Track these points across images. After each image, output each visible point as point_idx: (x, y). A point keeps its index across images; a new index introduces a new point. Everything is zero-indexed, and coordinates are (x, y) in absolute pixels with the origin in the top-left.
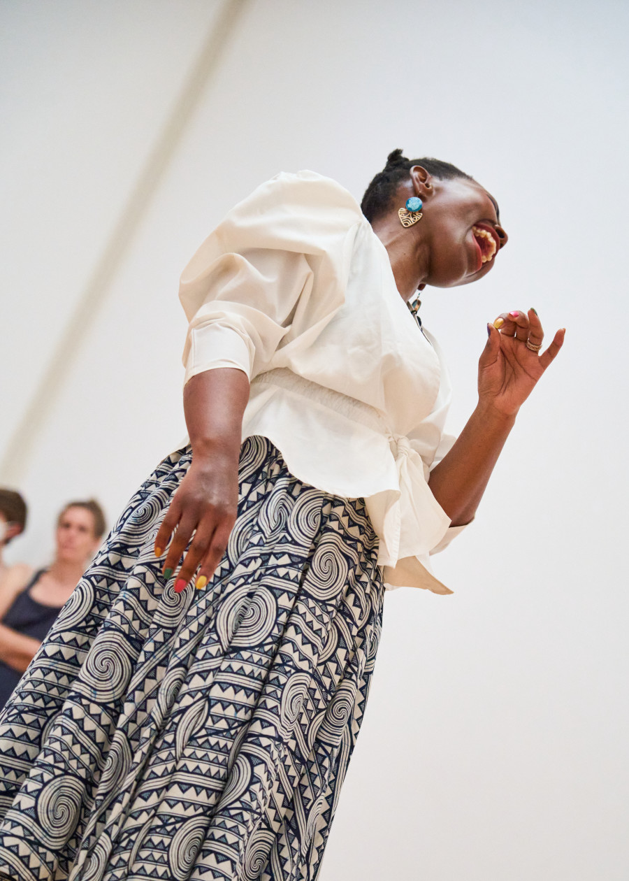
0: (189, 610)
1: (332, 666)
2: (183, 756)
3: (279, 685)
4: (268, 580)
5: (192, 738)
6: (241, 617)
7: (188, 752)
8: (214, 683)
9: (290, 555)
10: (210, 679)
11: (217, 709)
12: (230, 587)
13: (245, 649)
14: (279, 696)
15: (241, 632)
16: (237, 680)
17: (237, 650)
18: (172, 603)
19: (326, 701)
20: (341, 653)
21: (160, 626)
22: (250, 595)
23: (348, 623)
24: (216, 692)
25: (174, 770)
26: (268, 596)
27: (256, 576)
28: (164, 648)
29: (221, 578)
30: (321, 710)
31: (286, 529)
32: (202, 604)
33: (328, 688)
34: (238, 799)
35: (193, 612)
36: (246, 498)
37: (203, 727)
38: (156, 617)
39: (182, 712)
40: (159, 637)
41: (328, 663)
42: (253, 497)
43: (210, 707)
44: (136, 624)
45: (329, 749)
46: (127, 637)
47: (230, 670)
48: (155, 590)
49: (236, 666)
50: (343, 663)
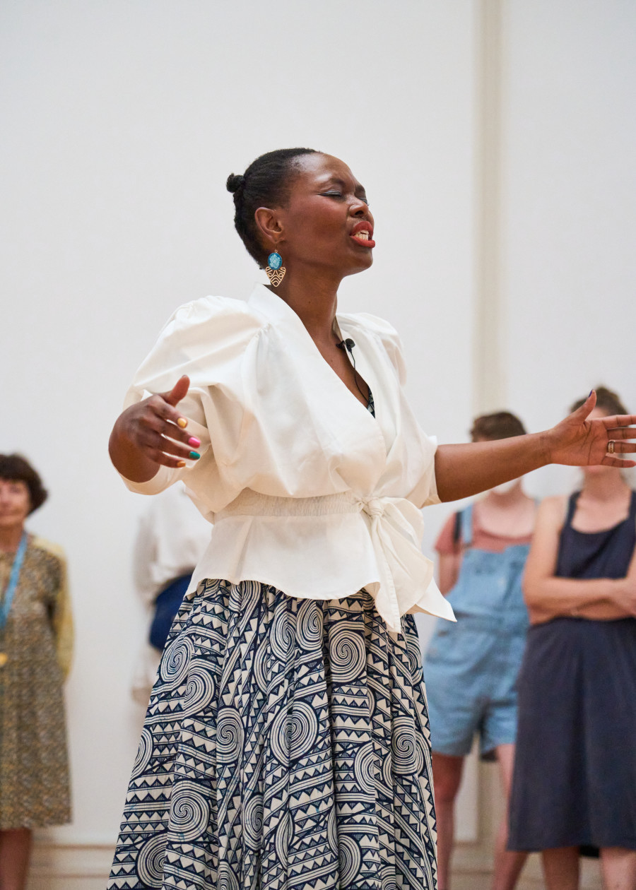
0: (244, 747)
1: (379, 718)
2: (289, 864)
3: (349, 769)
4: (298, 694)
5: (290, 847)
6: (289, 734)
7: (291, 859)
8: (289, 796)
9: (306, 664)
10: (285, 795)
11: (300, 815)
12: (271, 716)
13: (301, 758)
14: (353, 777)
15: (294, 746)
16: (305, 784)
17: (296, 762)
18: (227, 741)
19: (387, 746)
20: (382, 704)
21: (224, 765)
22: (290, 712)
23: (376, 679)
24: (294, 803)
25: (287, 878)
26: (302, 706)
27: (288, 695)
28: (233, 781)
29: (260, 708)
30: (386, 755)
31: (297, 645)
32: (253, 738)
33: (383, 736)
34: (358, 873)
35: (248, 748)
36: (257, 631)
37: (294, 835)
38: (219, 758)
39: (274, 832)
40: (227, 774)
41: (374, 717)
42: (262, 629)
43: (293, 817)
44: (200, 767)
45: (410, 778)
46: (196, 780)
47: (297, 780)
48: (208, 733)
49: (300, 774)
50: (388, 711)
